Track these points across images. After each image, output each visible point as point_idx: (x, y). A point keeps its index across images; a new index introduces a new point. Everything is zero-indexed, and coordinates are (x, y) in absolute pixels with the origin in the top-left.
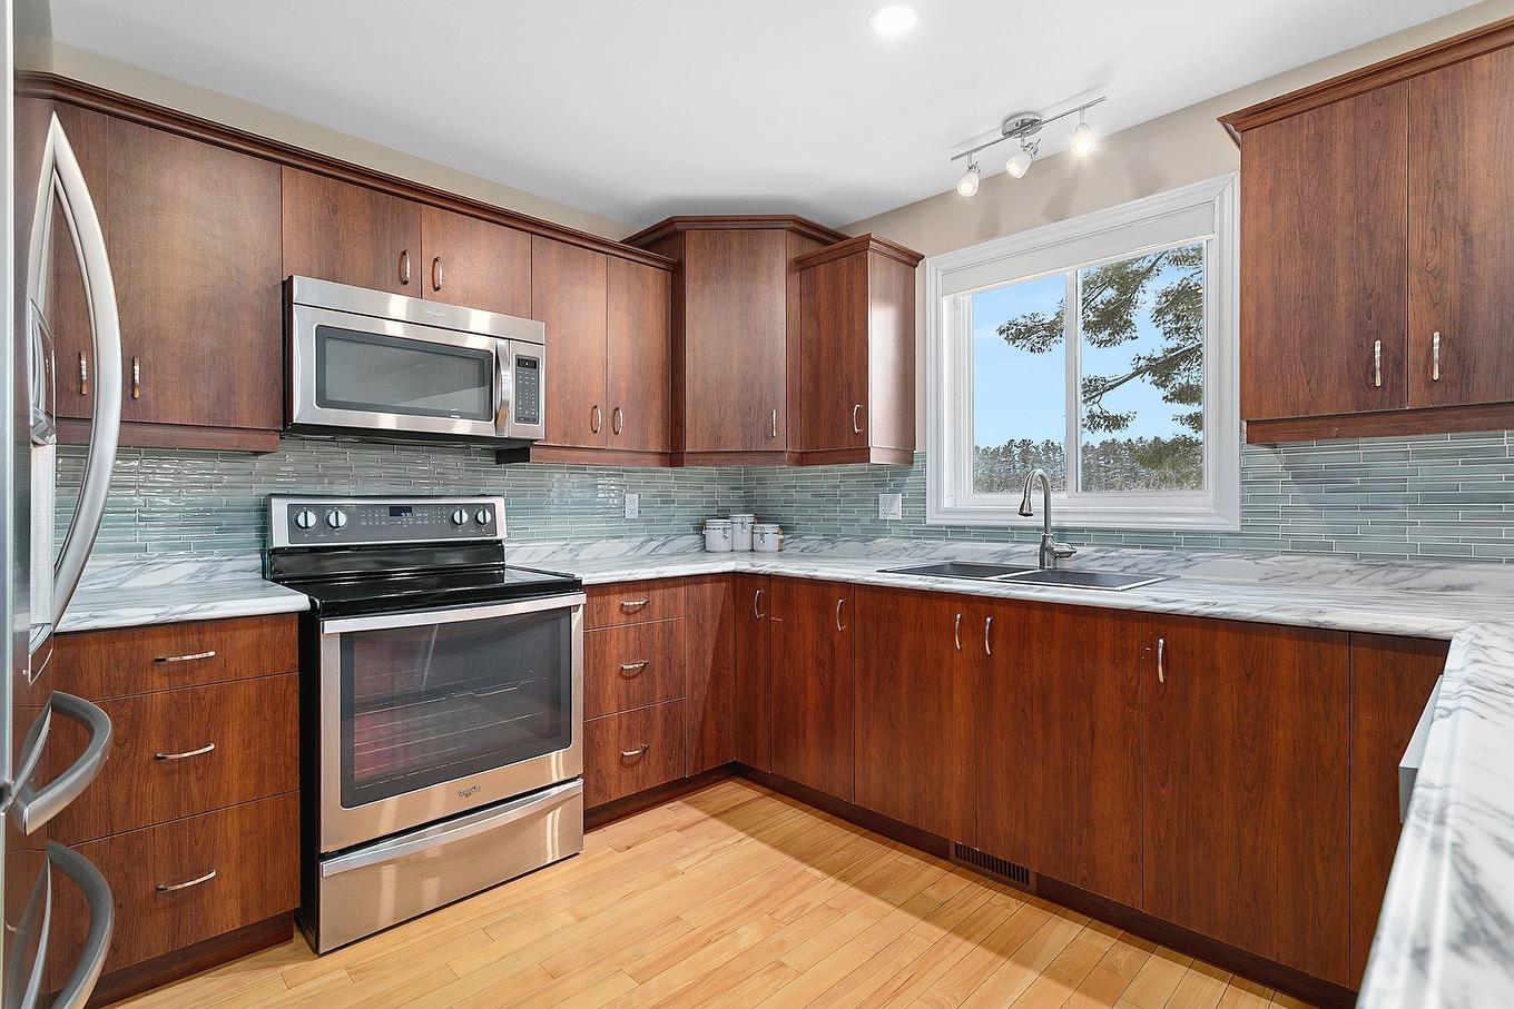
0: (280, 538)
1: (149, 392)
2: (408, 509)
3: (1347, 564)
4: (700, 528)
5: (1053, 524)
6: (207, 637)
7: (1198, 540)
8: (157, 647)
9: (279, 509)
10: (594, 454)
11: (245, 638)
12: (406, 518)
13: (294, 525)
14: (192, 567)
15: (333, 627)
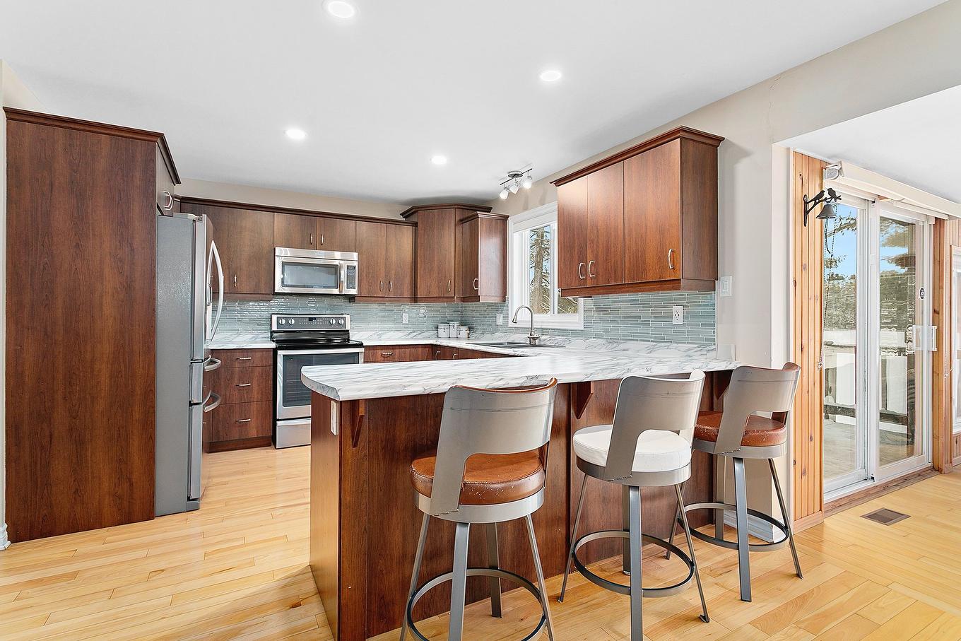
0: (275, 328)
1: (238, 284)
2: (315, 318)
3: (604, 341)
4: (437, 328)
5: (534, 327)
6: (249, 354)
7: (575, 333)
8: (237, 355)
9: (275, 317)
10: (381, 299)
11: (258, 354)
12: (314, 322)
13: (278, 323)
14: (251, 336)
15: (281, 353)
